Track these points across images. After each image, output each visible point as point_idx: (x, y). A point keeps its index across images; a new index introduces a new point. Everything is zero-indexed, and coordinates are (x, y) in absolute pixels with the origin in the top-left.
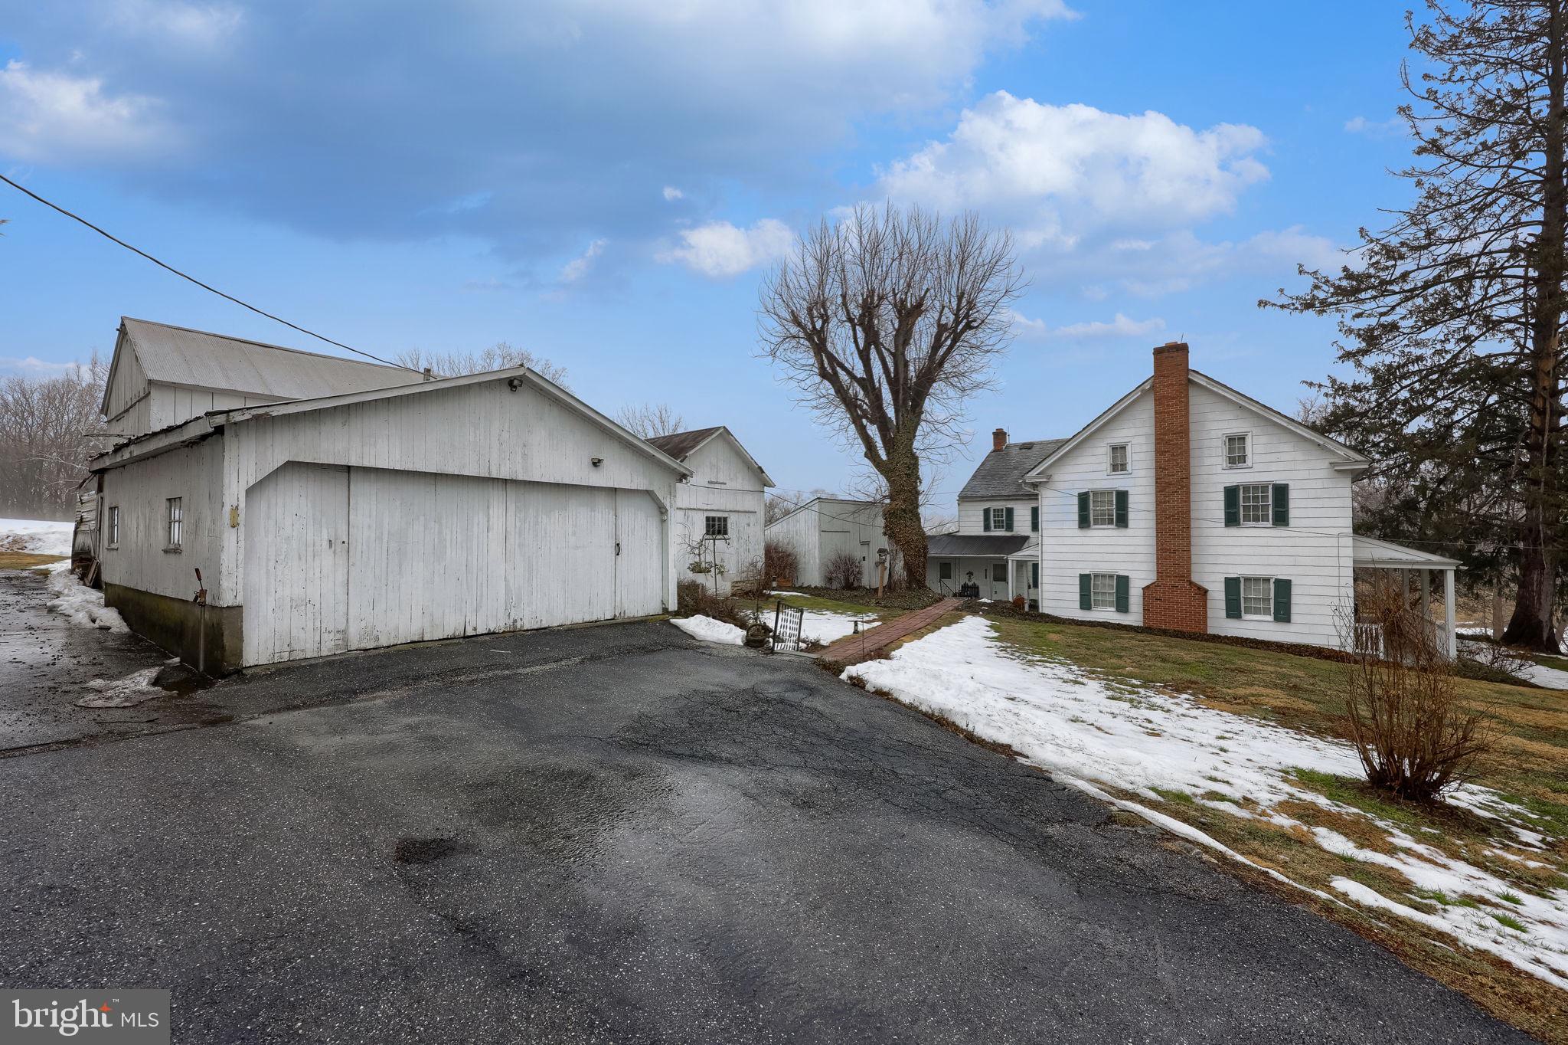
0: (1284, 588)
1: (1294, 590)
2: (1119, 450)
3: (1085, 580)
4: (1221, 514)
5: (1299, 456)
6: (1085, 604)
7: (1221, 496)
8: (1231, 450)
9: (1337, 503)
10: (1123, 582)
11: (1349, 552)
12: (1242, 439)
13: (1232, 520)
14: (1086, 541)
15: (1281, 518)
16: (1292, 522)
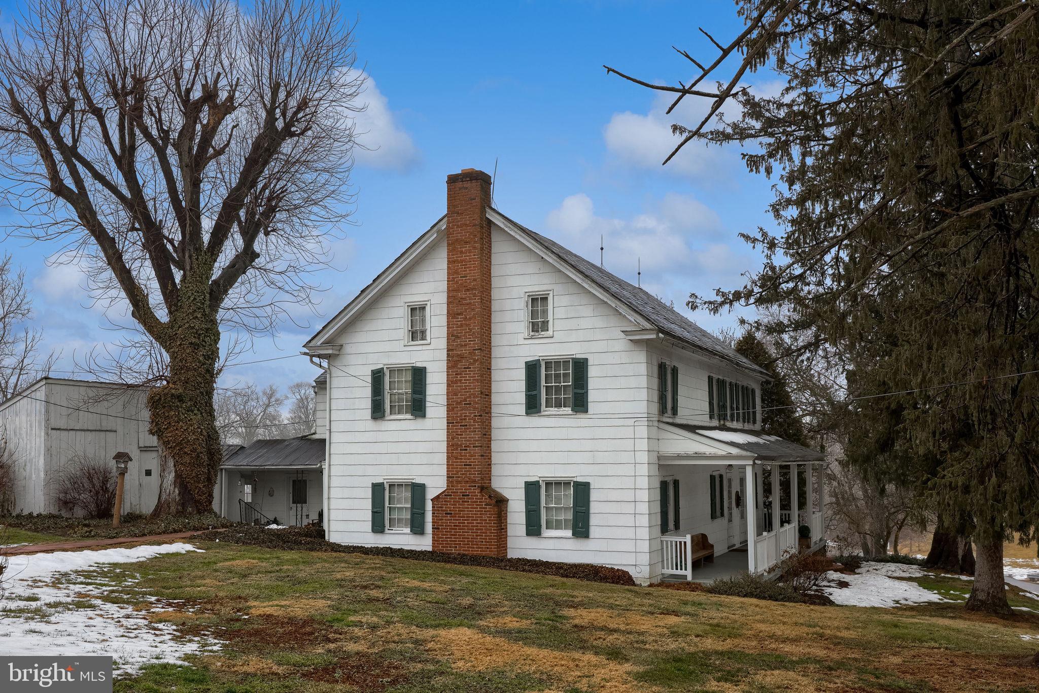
0: (582, 491)
1: (594, 496)
2: (417, 311)
3: (378, 489)
4: (522, 398)
5: (599, 322)
6: (378, 527)
7: (522, 374)
8: (534, 314)
9: (633, 382)
10: (418, 490)
11: (643, 445)
12: (545, 299)
13: (532, 406)
14: (381, 436)
15: (580, 404)
16: (591, 406)
